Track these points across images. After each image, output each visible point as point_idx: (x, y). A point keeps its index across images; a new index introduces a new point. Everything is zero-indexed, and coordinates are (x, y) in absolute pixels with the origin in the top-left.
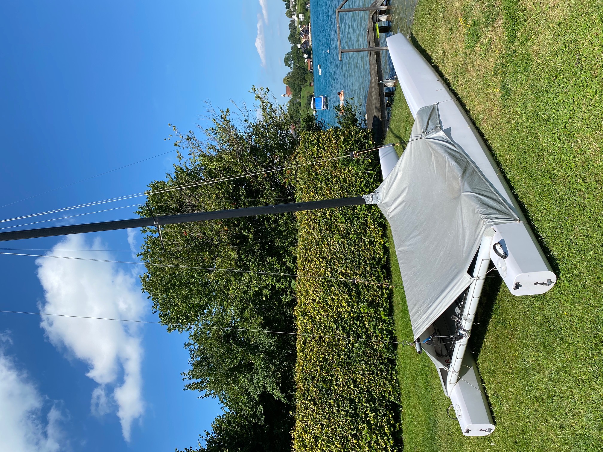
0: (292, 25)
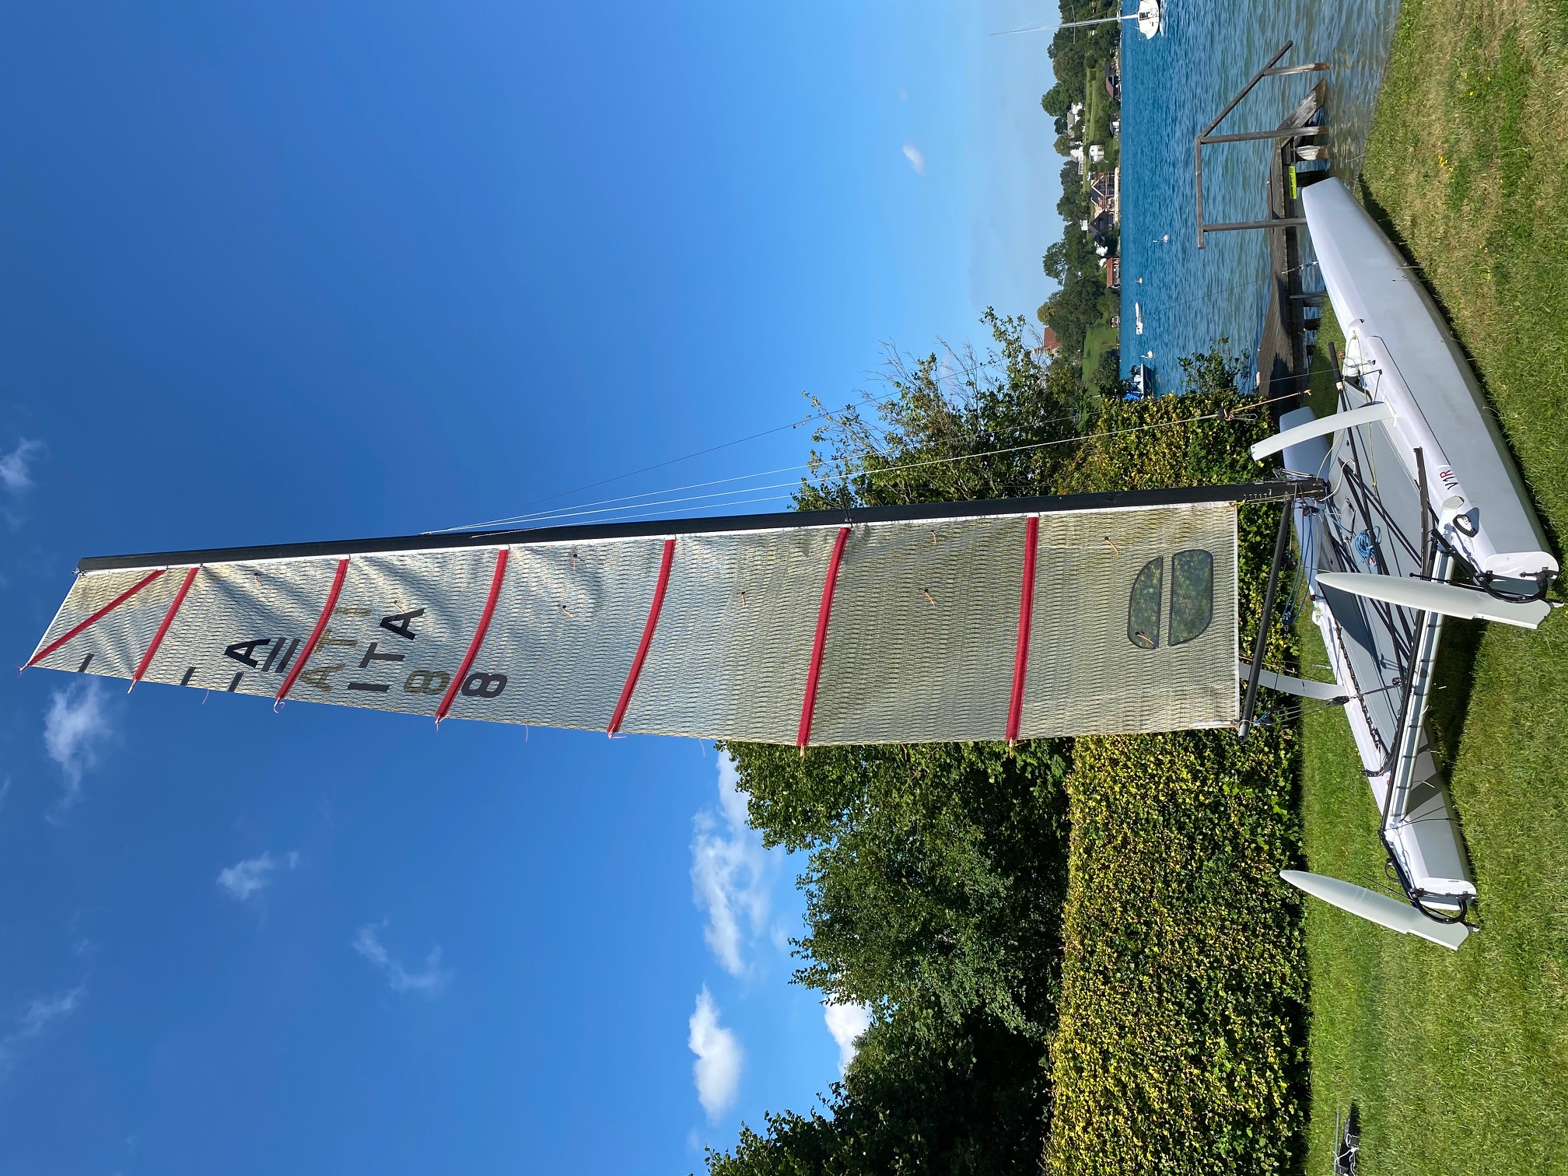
0: (1070, 175)
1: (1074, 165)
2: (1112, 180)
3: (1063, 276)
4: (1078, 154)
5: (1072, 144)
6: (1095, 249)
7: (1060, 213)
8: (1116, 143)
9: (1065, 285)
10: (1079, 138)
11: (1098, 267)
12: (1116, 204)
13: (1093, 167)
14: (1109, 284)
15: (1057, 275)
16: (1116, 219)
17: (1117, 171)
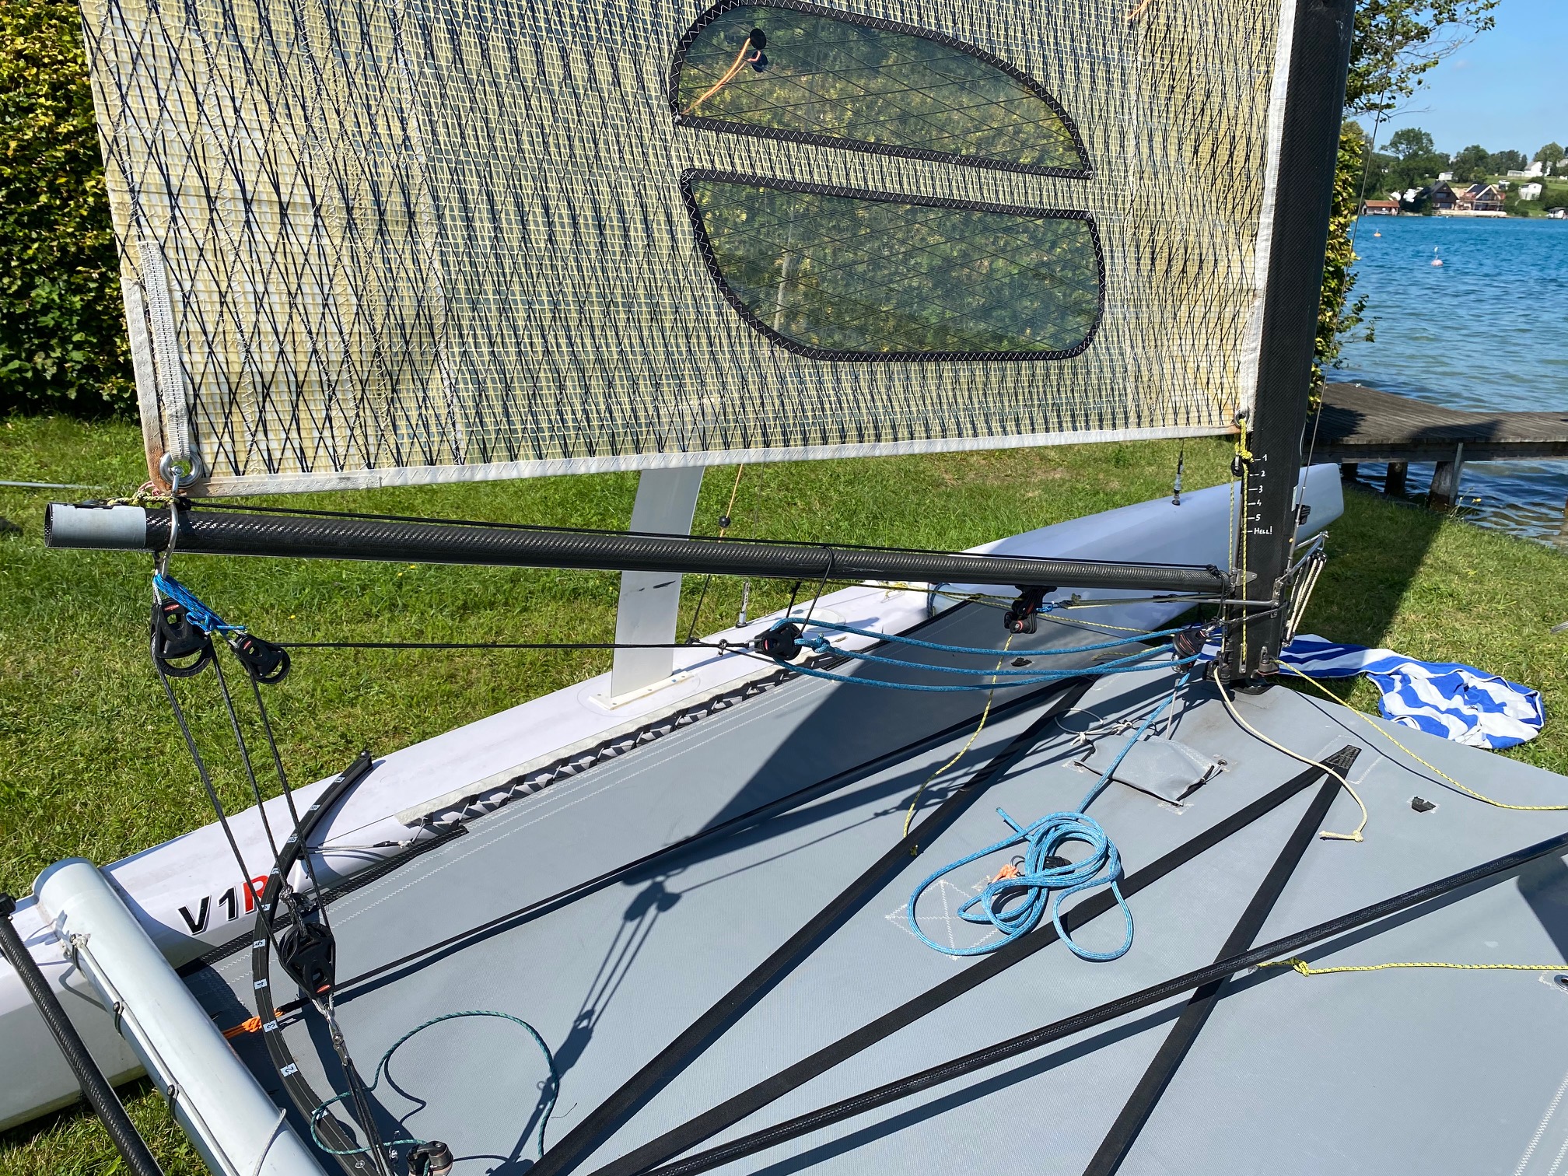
0: (1512, 161)
1: (1522, 166)
2: (1493, 208)
3: (1390, 153)
4: (1535, 170)
5: (1549, 163)
6: (1414, 188)
7: (1467, 149)
8: (1536, 214)
9: (1378, 155)
10: (1555, 172)
11: (1392, 191)
12: (1463, 213)
13: (1514, 187)
14: (1369, 203)
15: (1394, 144)
16: (1444, 212)
17: (1503, 214)
